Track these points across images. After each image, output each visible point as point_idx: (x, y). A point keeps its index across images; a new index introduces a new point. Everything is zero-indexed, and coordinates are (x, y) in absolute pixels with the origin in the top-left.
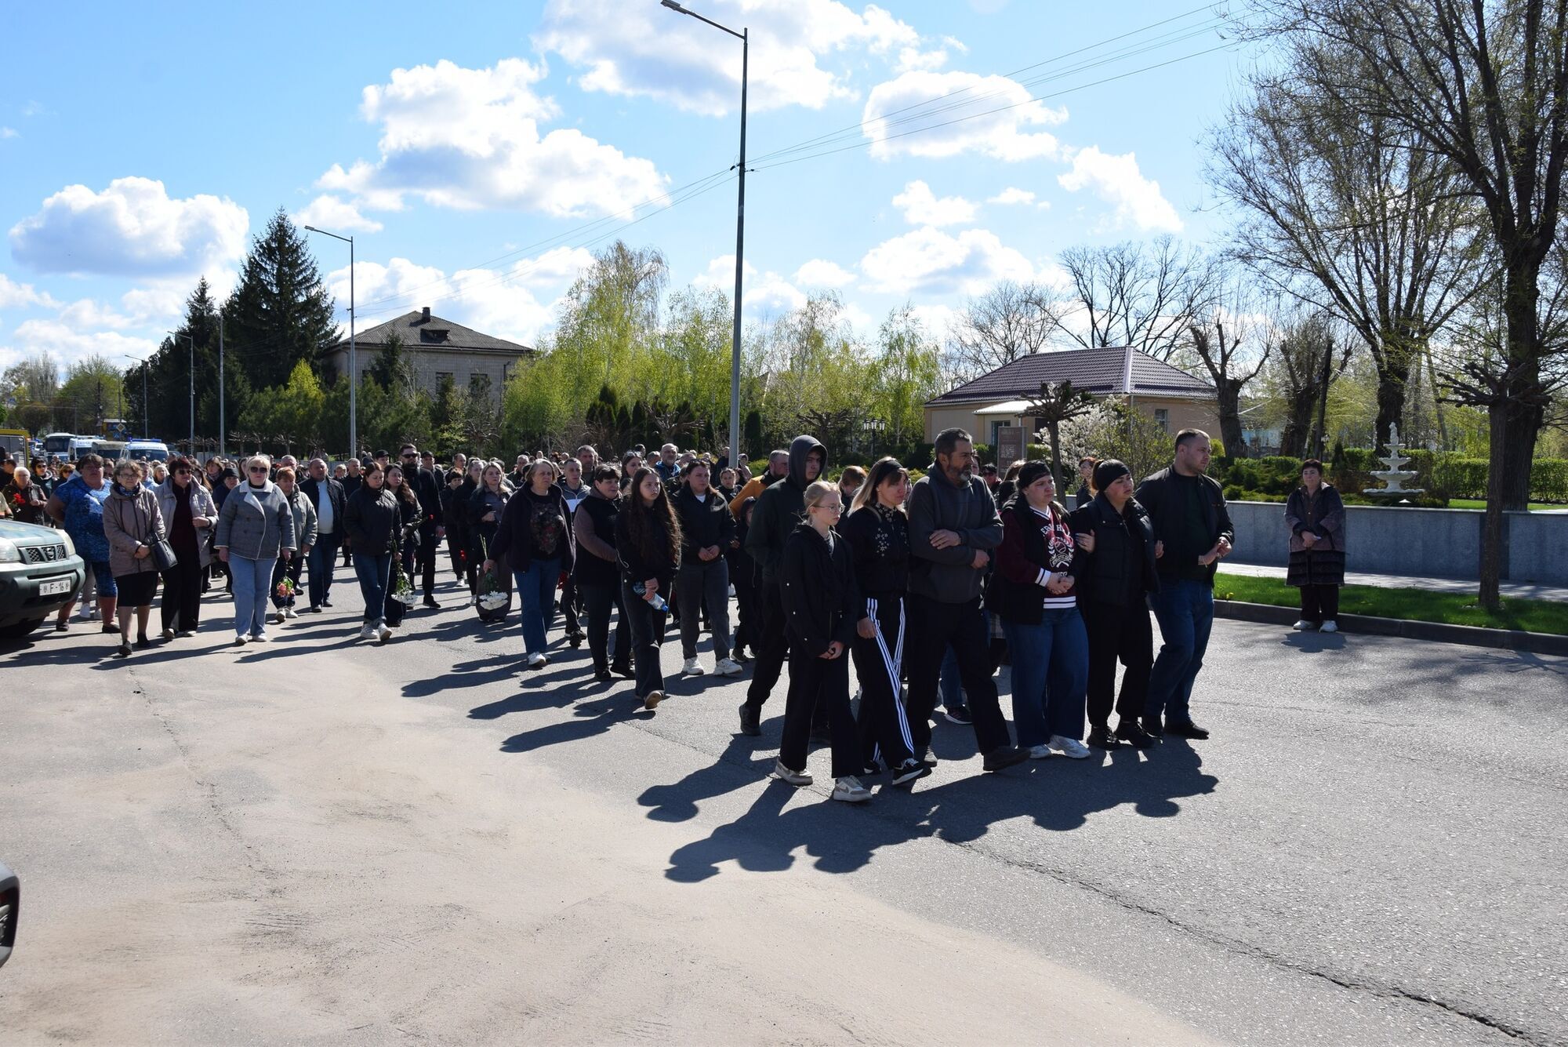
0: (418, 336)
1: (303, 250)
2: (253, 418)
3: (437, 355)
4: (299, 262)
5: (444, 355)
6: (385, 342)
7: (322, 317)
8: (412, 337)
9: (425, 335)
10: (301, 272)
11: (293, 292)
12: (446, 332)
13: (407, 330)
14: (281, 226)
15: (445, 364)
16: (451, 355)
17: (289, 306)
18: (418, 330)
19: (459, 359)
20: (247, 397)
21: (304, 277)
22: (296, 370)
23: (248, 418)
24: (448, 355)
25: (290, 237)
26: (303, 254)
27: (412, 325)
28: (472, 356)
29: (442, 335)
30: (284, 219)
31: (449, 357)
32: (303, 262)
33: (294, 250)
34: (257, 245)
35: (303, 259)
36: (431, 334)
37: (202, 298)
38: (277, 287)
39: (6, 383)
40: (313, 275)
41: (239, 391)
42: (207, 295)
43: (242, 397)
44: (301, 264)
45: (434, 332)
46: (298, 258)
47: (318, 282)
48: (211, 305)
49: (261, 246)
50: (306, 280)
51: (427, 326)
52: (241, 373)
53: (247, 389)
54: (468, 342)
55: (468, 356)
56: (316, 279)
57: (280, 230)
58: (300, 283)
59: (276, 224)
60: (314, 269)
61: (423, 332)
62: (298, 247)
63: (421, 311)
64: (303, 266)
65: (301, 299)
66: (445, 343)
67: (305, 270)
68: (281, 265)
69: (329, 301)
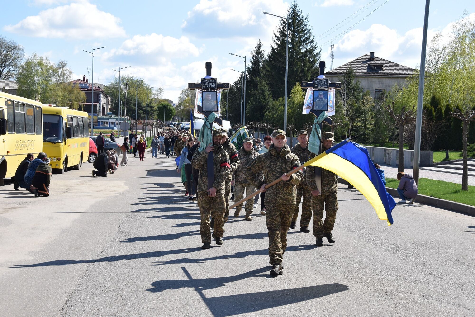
0: (366, 69)
1: (306, 23)
2: (271, 114)
3: (376, 79)
4: (304, 30)
5: (379, 79)
6: (345, 72)
7: (314, 59)
8: (363, 69)
9: (370, 68)
10: (304, 35)
11: (299, 47)
12: (382, 65)
13: (360, 65)
14: (294, 10)
15: (380, 84)
16: (384, 79)
17: (297, 54)
18: (366, 65)
19: (388, 81)
20: (270, 103)
21: (306, 38)
22: (294, 88)
23: (268, 114)
24: (382, 79)
25: (299, 16)
26: (306, 25)
27: (364, 62)
28: (396, 79)
29: (380, 67)
30: (296, 7)
31: (382, 80)
32: (306, 30)
33: (301, 23)
34: (282, 22)
35: (305, 28)
36: (373, 67)
37: (258, 52)
38: (291, 44)
39: (182, 96)
40: (310, 36)
41: (266, 100)
42: (261, 50)
43: (267, 103)
44: (305, 31)
45: (375, 66)
46: (304, 27)
47: (313, 40)
48: (263, 54)
49: (284, 23)
50: (307, 39)
51: (372, 63)
52: (268, 90)
53: (271, 99)
54: (395, 71)
55: (393, 79)
56: (311, 38)
57: (294, 13)
58: (304, 41)
59: (292, 10)
60: (311, 33)
61: (369, 66)
62: (302, 22)
63: (369, 54)
64: (305, 32)
65: (304, 50)
66: (381, 72)
67: (306, 34)
68: (294, 31)
69: (318, 50)
